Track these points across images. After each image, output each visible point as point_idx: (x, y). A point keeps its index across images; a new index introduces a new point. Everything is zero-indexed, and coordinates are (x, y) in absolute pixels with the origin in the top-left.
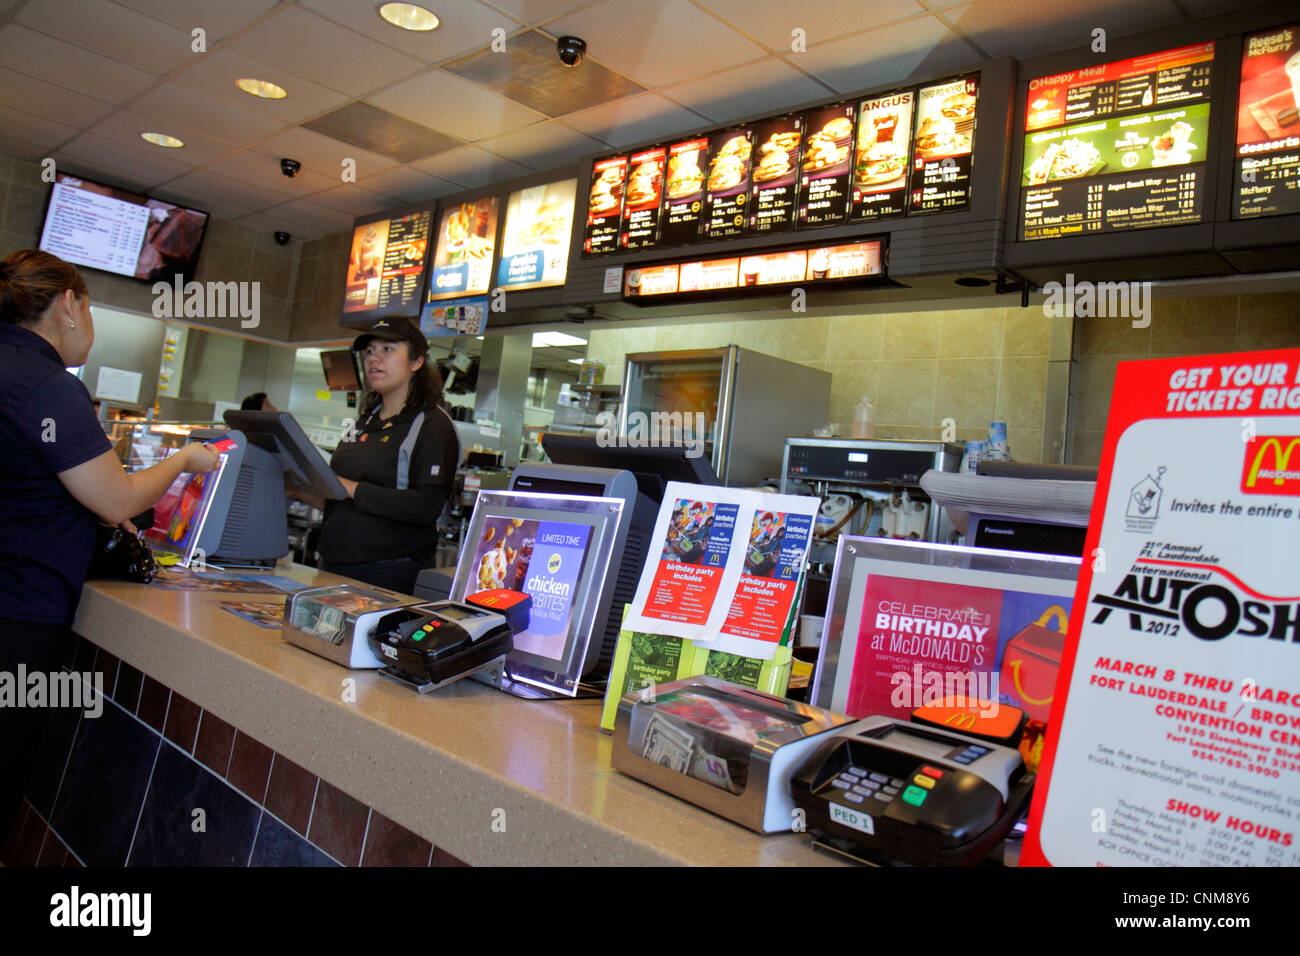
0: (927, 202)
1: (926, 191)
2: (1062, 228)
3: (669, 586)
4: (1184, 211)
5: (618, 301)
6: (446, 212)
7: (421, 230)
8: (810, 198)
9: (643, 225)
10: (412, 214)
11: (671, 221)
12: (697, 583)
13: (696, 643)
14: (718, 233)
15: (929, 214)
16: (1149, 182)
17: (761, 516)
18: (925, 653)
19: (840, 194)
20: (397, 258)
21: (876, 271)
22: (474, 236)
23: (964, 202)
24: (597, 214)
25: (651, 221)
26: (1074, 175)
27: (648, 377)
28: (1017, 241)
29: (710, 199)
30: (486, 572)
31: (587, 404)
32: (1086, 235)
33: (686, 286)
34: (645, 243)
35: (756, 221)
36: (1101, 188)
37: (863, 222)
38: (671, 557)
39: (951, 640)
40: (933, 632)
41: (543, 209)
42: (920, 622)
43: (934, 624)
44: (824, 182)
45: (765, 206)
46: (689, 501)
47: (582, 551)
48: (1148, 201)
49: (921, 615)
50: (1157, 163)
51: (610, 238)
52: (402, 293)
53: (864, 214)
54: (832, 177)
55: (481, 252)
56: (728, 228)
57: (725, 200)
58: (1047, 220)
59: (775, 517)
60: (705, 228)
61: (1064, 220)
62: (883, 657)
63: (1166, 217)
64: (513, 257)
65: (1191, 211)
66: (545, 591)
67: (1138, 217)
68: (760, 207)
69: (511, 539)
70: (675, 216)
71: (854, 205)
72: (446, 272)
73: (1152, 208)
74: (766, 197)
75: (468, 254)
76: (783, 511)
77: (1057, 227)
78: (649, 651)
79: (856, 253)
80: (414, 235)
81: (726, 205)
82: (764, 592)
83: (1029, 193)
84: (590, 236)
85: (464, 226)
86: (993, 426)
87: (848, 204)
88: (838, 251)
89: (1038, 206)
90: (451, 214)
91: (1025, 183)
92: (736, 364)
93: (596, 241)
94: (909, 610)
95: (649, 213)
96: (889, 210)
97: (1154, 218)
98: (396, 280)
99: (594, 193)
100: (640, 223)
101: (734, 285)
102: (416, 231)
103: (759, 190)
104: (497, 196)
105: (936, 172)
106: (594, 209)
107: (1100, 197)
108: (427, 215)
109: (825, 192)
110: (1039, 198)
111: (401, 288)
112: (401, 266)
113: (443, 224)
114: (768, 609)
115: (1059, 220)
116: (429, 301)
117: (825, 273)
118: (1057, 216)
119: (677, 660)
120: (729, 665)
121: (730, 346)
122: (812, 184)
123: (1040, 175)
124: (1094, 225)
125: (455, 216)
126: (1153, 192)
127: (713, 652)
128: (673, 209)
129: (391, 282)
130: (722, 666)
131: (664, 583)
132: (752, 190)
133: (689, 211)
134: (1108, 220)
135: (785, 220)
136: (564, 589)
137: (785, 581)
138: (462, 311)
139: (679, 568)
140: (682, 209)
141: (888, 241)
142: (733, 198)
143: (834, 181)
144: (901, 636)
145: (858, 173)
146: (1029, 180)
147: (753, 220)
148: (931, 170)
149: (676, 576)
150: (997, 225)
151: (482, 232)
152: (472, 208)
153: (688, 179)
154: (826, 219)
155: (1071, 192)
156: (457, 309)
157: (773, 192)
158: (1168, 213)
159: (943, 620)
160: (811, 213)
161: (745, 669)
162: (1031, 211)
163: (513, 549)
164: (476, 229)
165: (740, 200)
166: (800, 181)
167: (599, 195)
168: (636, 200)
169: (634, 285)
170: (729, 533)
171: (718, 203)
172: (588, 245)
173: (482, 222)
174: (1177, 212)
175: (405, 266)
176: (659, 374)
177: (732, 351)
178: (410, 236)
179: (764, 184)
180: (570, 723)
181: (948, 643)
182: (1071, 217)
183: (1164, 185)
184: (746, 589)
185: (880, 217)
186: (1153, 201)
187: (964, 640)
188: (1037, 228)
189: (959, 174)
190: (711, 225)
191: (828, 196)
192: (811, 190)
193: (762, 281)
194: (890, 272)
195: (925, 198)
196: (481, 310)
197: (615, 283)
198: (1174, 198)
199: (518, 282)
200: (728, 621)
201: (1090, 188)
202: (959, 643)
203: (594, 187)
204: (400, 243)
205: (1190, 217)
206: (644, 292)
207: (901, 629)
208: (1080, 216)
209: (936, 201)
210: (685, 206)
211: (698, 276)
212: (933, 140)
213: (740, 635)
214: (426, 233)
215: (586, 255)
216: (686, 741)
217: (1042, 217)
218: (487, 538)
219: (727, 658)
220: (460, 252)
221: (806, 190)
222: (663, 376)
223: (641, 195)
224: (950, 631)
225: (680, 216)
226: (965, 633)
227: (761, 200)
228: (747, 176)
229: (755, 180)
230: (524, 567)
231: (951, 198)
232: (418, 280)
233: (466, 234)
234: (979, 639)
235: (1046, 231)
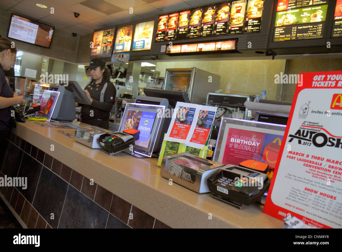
0: (248, 30)
1: (248, 27)
2: (285, 38)
3: (176, 129)
4: (318, 35)
5: (165, 54)
6: (119, 29)
7: (112, 33)
8: (217, 28)
9: (172, 34)
10: (110, 29)
12: (184, 129)
13: (183, 144)
14: (192, 37)
15: (249, 33)
16: (309, 27)
18: (243, 149)
19: (225, 27)
20: (105, 41)
21: (234, 48)
22: (126, 36)
23: (259, 30)
24: (160, 31)
25: (174, 33)
26: (289, 24)
27: (172, 75)
28: (272, 42)
29: (190, 27)
30: (128, 125)
31: (155, 82)
32: (291, 41)
33: (183, 51)
34: (172, 39)
35: (202, 34)
36: (296, 28)
37: (231, 35)
38: (177, 122)
39: (250, 146)
40: (245, 143)
41: (145, 29)
42: (242, 141)
43: (246, 141)
44: (221, 24)
45: (205, 30)
46: (183, 107)
47: (154, 119)
48: (309, 32)
49: (243, 139)
50: (311, 21)
51: (163, 37)
52: (106, 50)
53: (231, 33)
54: (223, 22)
55: (128, 40)
56: (195, 35)
57: (194, 28)
58: (281, 36)
59: (205, 112)
60: (188, 35)
61: (285, 36)
62: (232, 149)
63: (313, 36)
64: (137, 42)
65: (320, 35)
66: (144, 130)
67: (305, 36)
68: (203, 30)
69: (135, 116)
70: (180, 32)
71: (229, 30)
72: (118, 45)
73: (309, 34)
74: (205, 27)
75: (124, 40)
76: (207, 110)
77: (283, 38)
78: (171, 146)
79: (229, 43)
80: (110, 35)
81: (194, 29)
82: (202, 131)
83: (276, 28)
84: (157, 36)
85: (124, 33)
86: (263, 91)
87: (227, 30)
88: (224, 43)
89: (279, 32)
90: (120, 29)
91: (275, 26)
92: (195, 72)
93: (159, 38)
94: (239, 138)
95: (173, 31)
96: (238, 32)
97: (310, 36)
98: (105, 47)
99: (159, 25)
100: (171, 33)
101: (196, 51)
102: (110, 34)
103: (203, 25)
104: (133, 25)
105: (251, 22)
106: (159, 29)
107: (296, 30)
108: (114, 29)
109: (221, 27)
110: (279, 30)
111: (106, 49)
112: (106, 43)
113: (118, 32)
114: (202, 136)
115: (284, 36)
116: (114, 53)
117: (220, 48)
119: (178, 148)
120: (192, 150)
121: (194, 67)
122: (218, 24)
123: (280, 24)
124: (293, 38)
125: (121, 30)
126: (310, 29)
127: (187, 147)
128: (180, 30)
129: (104, 47)
130: (190, 150)
131: (175, 128)
132: (202, 25)
133: (184, 30)
134: (297, 37)
135: (210, 34)
136: (149, 129)
137: (207, 129)
138: (123, 56)
139: (179, 124)
140: (183, 30)
141: (238, 40)
142: (196, 27)
143: (224, 24)
144: (237, 144)
145: (230, 22)
146: (277, 25)
147: (201, 33)
148: (250, 22)
149: (178, 127)
150: (267, 37)
151: (128, 35)
152: (126, 28)
153: (184, 22)
154: (221, 34)
155: (288, 29)
156: (121, 55)
157: (207, 26)
158: (314, 35)
159: (248, 140)
160: (217, 32)
161: (196, 151)
162: (277, 33)
163: (135, 118)
164: (127, 34)
165: (198, 28)
166: (214, 23)
167: (160, 25)
168: (170, 27)
169: (169, 50)
170: (193, 116)
171: (192, 28)
172: (157, 39)
173: (128, 32)
174: (316, 35)
175: (108, 43)
176: (175, 74)
177: (194, 69)
178: (109, 35)
179: (205, 24)
180: (149, 164)
181: (249, 146)
182: (287, 36)
183: (313, 27)
184: (197, 131)
185: (236, 34)
186: (310, 32)
187: (254, 146)
188: (278, 38)
189: (258, 23)
190: (190, 34)
191: (222, 28)
192: (218, 26)
193: (203, 50)
194: (238, 49)
195: (248, 29)
196: (128, 56)
197: (164, 49)
198: (316, 31)
199: (138, 48)
200: (192, 139)
201: (293, 28)
202: (252, 146)
203: (159, 23)
204: (106, 37)
205: (319, 37)
206: (171, 52)
207: (237, 142)
208: (290, 35)
209: (251, 30)
210: (183, 29)
211: (186, 48)
212: (252, 13)
213: (195, 143)
214: (113, 34)
215: (156, 41)
216: (180, 169)
217: (280, 35)
218: (129, 115)
219: (191, 148)
220: (122, 40)
221: (216, 26)
222: (176, 75)
223: (172, 26)
224: (250, 143)
225: (182, 32)
226: (254, 144)
227: (204, 28)
228: (200, 22)
229: (202, 22)
230: (138, 123)
231: (255, 29)
232: (111, 47)
233: (124, 35)
234: (258, 146)
235: (280, 39)
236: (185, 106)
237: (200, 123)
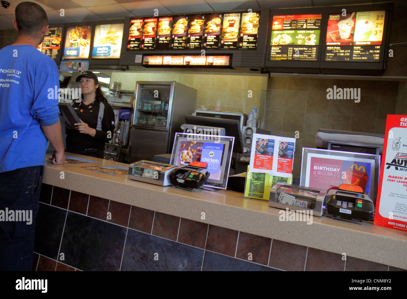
0: (244, 46)
1: (244, 43)
2: (281, 58)
3: (259, 161)
4: (313, 58)
5: (140, 65)
6: (68, 29)
7: (59, 34)
8: (207, 41)
9: (149, 42)
10: (54, 27)
11: (160, 42)
13: (269, 175)
14: (176, 48)
15: (244, 50)
16: (304, 49)
17: (280, 143)
18: (326, 174)
19: (217, 41)
20: (49, 43)
21: (228, 64)
22: (81, 38)
23: (255, 48)
24: (132, 37)
25: (152, 41)
26: (285, 44)
27: (142, 88)
28: (269, 60)
29: (173, 37)
30: (184, 156)
31: (116, 95)
32: (287, 61)
33: (165, 63)
34: (150, 48)
35: (189, 46)
36: (292, 48)
37: (224, 50)
38: (258, 153)
39: (332, 172)
40: (327, 170)
41: (109, 32)
42: (324, 168)
43: (328, 168)
44: (212, 36)
45: (192, 41)
46: (260, 139)
47: (222, 151)
48: (304, 54)
49: (324, 166)
50: (306, 44)
51: (137, 45)
52: (51, 55)
53: (224, 47)
54: (215, 35)
55: (85, 44)
56: (180, 46)
57: (179, 38)
58: (277, 55)
59: (284, 143)
60: (172, 46)
61: (282, 56)
62: (316, 176)
63: (308, 58)
64: (98, 47)
65: (314, 58)
66: (210, 162)
67: (301, 58)
68: (191, 41)
69: (192, 147)
70: (161, 40)
71: (221, 44)
72: (70, 50)
73: (305, 56)
74: (193, 38)
75: (79, 44)
76: (286, 142)
77: (280, 57)
78: (256, 177)
79: (222, 59)
80: (56, 35)
81: (179, 39)
82: (285, 161)
83: (272, 47)
84: (130, 44)
85: (77, 35)
87: (219, 44)
88: (216, 57)
89: (275, 51)
90: (71, 29)
91: (271, 44)
92: (175, 87)
93: (132, 46)
94: (321, 165)
95: (151, 39)
96: (232, 47)
97: (305, 58)
98: (48, 50)
99: (130, 30)
100: (148, 41)
101: (182, 64)
102: (56, 34)
103: (190, 36)
104: (90, 26)
105: (247, 38)
106: (131, 35)
107: (292, 51)
108: (61, 29)
109: (212, 39)
110: (275, 49)
111: (51, 53)
112: (50, 46)
113: (68, 33)
114: (287, 166)
115: (281, 56)
116: (63, 59)
117: (212, 63)
118: (280, 54)
119: (264, 179)
120: (279, 179)
122: (208, 36)
123: (276, 43)
124: (290, 58)
125: (73, 30)
126: (305, 51)
127: (274, 176)
128: (160, 38)
129: (46, 51)
130: (277, 180)
131: (257, 160)
132: (188, 36)
133: (166, 40)
134: (293, 57)
135: (199, 46)
136: (218, 161)
137: (289, 159)
138: (80, 64)
139: (261, 156)
140: (164, 39)
141: (232, 56)
142: (181, 37)
143: (215, 37)
144: (320, 171)
145: (222, 35)
146: (272, 44)
147: (188, 45)
148: (245, 38)
149: (260, 158)
150: (264, 55)
151: (85, 37)
152: (81, 29)
153: (166, 29)
154: (212, 47)
155: (284, 49)
156: (78, 63)
157: (195, 37)
158: (309, 57)
159: (330, 167)
160: (207, 45)
161: (282, 180)
162: (273, 52)
163: (194, 150)
164: (82, 36)
165: (184, 38)
166: (204, 35)
167: (133, 31)
168: (147, 34)
169: (147, 61)
170: (273, 147)
171: (176, 38)
172: (129, 46)
173: (84, 34)
174: (311, 58)
175: (52, 46)
177: (174, 82)
178: (54, 35)
179: (192, 34)
181: (331, 172)
182: (284, 55)
183: (308, 50)
184: (280, 161)
185: (229, 49)
186: (305, 54)
187: (335, 171)
188: (274, 57)
189: (254, 39)
190: (174, 45)
191: (213, 41)
192: (208, 38)
193: (191, 64)
194: (232, 65)
195: (243, 45)
196: (86, 64)
197: (139, 60)
198: (310, 54)
199: (100, 56)
200: (278, 169)
201: (289, 48)
202: (334, 172)
203: (131, 28)
204: (49, 37)
205: (314, 59)
206: (150, 64)
207: (320, 169)
208: (286, 55)
209: (247, 46)
210: (165, 38)
211: (168, 60)
212: (246, 29)
213: (281, 172)
214: (61, 35)
215: (128, 50)
216: (293, 198)
217: (276, 54)
218: (182, 147)
219: (278, 178)
220: (76, 43)
221: (206, 38)
223: (148, 33)
224: (331, 169)
225: (163, 41)
226: (335, 170)
227: (191, 39)
228: (187, 31)
229: (189, 33)
230: (200, 156)
231: (251, 46)
232: (58, 51)
233: (78, 38)
234: (338, 171)
235: (277, 58)
236: (263, 138)
237: (282, 153)
